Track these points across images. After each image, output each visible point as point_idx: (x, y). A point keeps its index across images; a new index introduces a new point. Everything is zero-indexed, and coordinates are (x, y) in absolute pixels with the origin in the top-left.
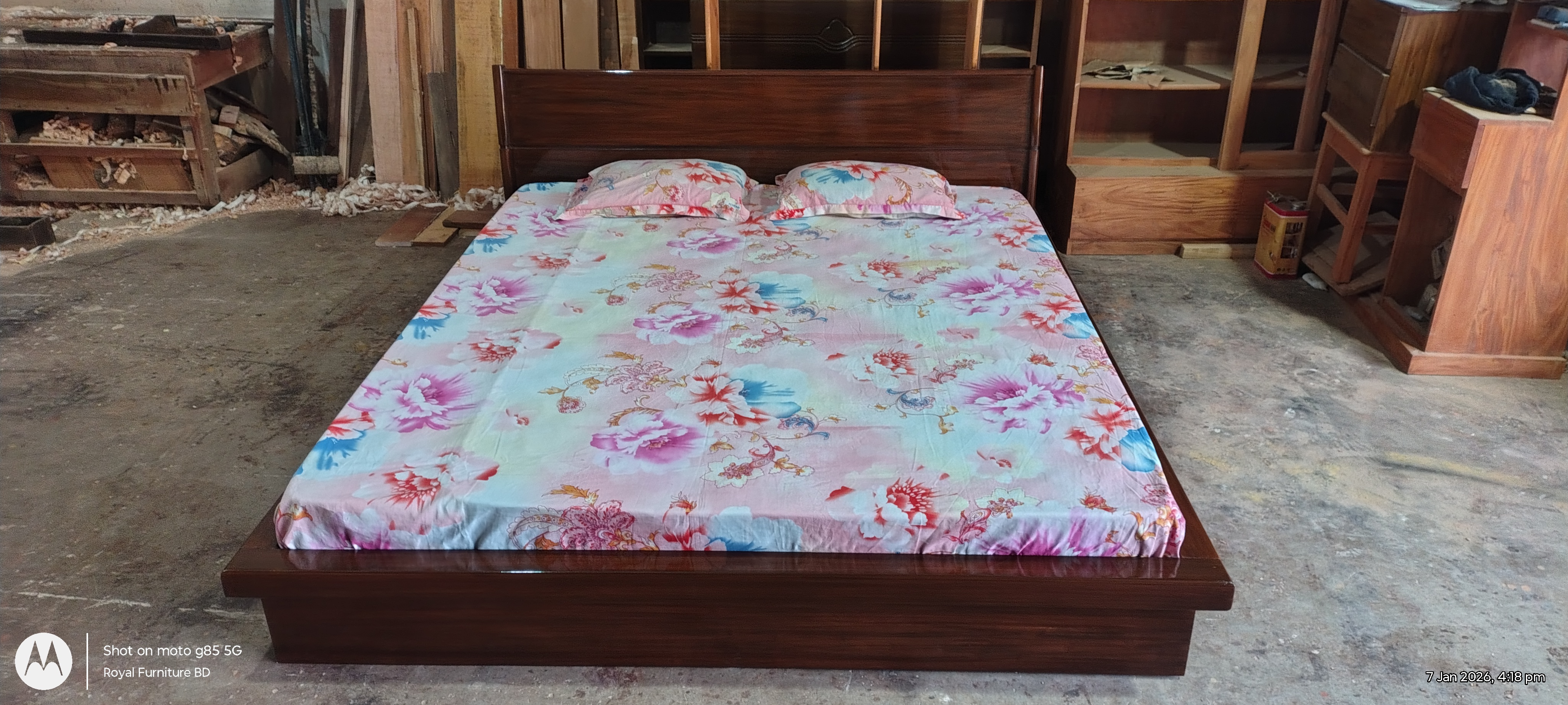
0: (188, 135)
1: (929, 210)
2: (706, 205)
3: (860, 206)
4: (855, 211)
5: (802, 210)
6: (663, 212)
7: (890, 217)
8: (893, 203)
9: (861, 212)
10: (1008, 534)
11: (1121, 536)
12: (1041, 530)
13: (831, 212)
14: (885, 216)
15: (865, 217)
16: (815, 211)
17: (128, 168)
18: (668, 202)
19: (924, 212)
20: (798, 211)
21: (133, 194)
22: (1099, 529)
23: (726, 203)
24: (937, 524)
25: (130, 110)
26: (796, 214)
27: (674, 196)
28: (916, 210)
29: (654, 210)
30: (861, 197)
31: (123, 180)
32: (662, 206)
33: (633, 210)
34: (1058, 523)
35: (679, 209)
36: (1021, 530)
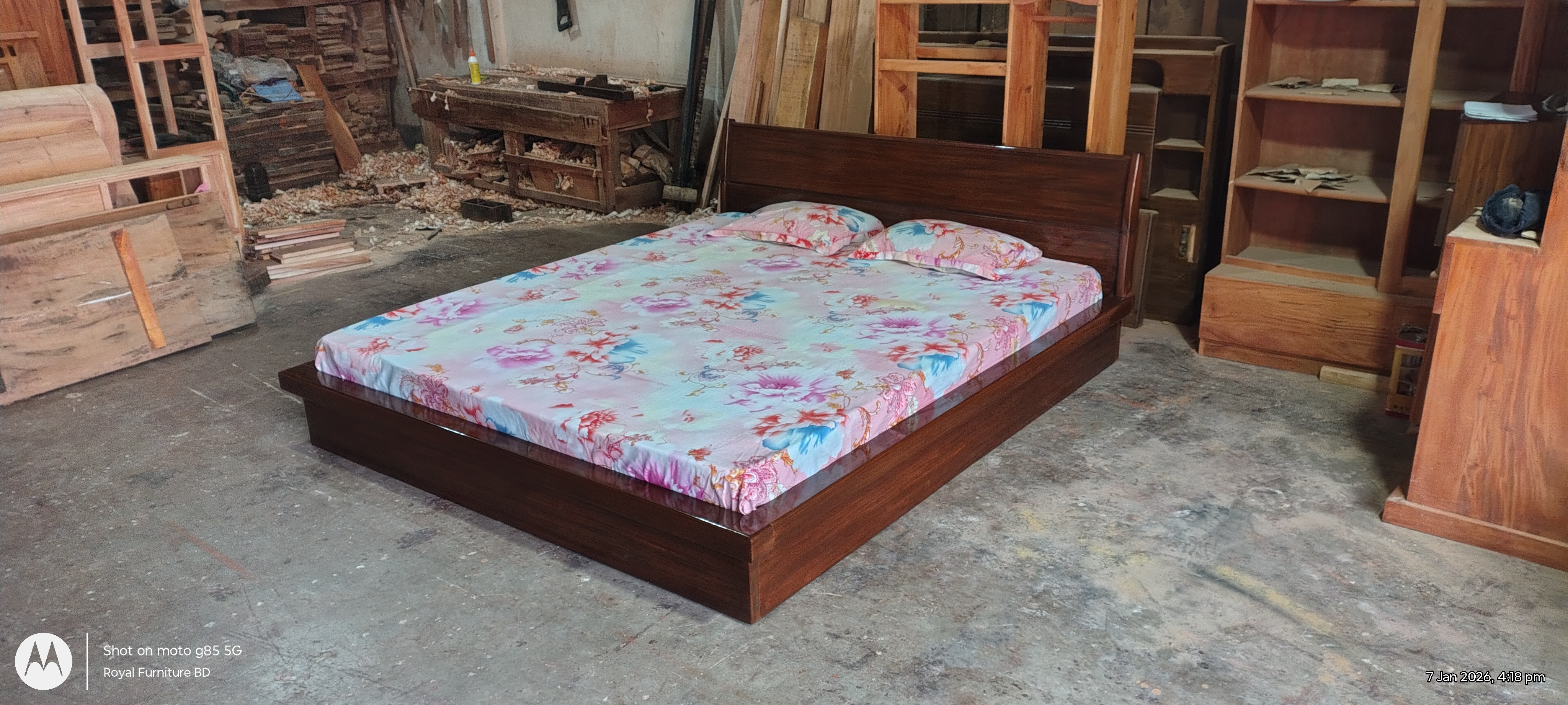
0: (598, 160)
1: (968, 268)
2: (809, 239)
3: (918, 256)
4: (913, 260)
5: (876, 254)
6: (780, 241)
7: (940, 269)
8: (943, 257)
9: (917, 262)
10: (634, 460)
11: (702, 482)
12: (652, 460)
13: (896, 258)
14: (935, 268)
15: (921, 267)
16: (885, 256)
17: (569, 179)
18: (785, 232)
19: (964, 269)
20: (873, 253)
21: (571, 199)
22: (688, 472)
23: (822, 239)
24: (594, 439)
25: (571, 138)
26: (871, 256)
27: (789, 229)
28: (957, 266)
29: (774, 238)
30: (920, 249)
31: (565, 188)
32: (781, 236)
33: (761, 236)
34: (662, 459)
35: (791, 239)
36: (640, 458)
